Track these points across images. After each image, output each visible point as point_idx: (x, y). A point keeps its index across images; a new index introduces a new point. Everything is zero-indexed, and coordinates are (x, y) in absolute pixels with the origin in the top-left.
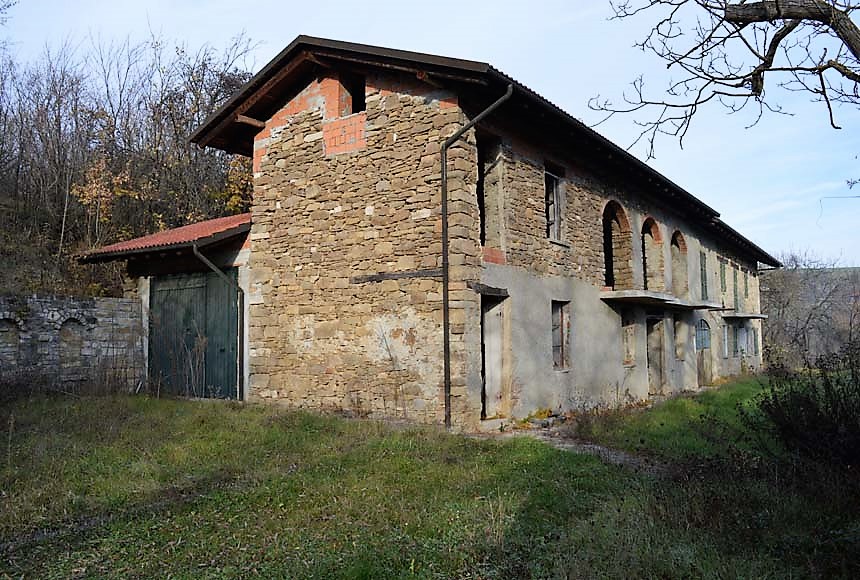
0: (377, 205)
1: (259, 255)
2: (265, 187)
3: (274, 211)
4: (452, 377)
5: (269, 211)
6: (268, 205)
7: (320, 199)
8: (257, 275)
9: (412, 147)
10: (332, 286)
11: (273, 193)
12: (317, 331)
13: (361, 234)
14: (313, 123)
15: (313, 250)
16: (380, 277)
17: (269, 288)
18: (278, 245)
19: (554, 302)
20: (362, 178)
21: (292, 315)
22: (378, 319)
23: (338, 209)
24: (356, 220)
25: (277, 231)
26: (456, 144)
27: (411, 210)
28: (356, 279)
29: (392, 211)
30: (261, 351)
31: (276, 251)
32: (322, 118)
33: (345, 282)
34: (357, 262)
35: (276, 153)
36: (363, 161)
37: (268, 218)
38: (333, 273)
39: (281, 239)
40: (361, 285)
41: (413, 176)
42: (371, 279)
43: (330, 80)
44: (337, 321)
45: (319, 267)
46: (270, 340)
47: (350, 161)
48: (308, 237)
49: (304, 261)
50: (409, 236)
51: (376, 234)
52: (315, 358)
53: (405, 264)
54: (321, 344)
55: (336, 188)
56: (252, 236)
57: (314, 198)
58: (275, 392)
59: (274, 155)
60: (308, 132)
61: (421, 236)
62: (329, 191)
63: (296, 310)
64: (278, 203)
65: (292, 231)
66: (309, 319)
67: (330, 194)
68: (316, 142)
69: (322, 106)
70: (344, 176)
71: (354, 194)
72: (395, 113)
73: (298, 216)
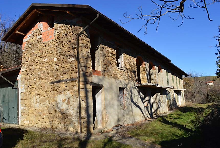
0: (58, 58)
1: (24, 76)
2: (25, 54)
3: (28, 62)
4: (82, 115)
5: (26, 62)
6: (26, 60)
7: (41, 57)
8: (23, 82)
9: (68, 37)
10: (45, 85)
11: (28, 56)
12: (40, 101)
13: (53, 67)
14: (39, 32)
15: (39, 73)
16: (59, 81)
17: (26, 87)
18: (29, 73)
19: (120, 88)
20: (53, 49)
21: (33, 96)
22: (58, 96)
23: (46, 60)
24: (51, 63)
25: (29, 68)
26: (81, 35)
27: (68, 58)
28: (52, 82)
29: (62, 59)
30: (24, 108)
31: (28, 74)
32: (42, 31)
33: (48, 84)
34: (52, 77)
35: (29, 43)
36: (54, 43)
37: (26, 64)
38: (45, 81)
39: (30, 71)
40: (53, 84)
41: (69, 47)
42: (56, 82)
44: (46, 96)
45: (41, 79)
46: (27, 104)
47: (50, 43)
48: (37, 69)
49: (36, 77)
50: (67, 67)
51: (57, 67)
52: (40, 110)
53: (66, 77)
54: (41, 105)
55: (46, 53)
56: (22, 70)
58: (28, 121)
59: (28, 43)
60: (38, 35)
61: (71, 67)
62: (44, 54)
63: (34, 93)
64: (29, 59)
65: (33, 68)
66: (38, 97)
67: (44, 55)
68: (40, 38)
69: (42, 27)
70: (48, 49)
71: (51, 54)
72: (63, 27)
73: (35, 63)
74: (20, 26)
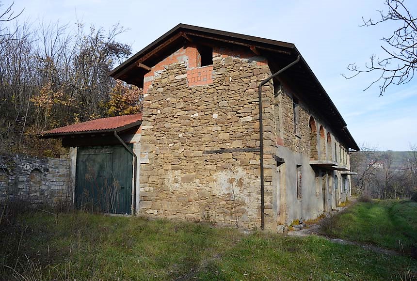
0: (220, 114)
1: (147, 137)
2: (151, 102)
3: (156, 115)
4: (265, 204)
5: (153, 114)
6: (152, 111)
7: (185, 109)
8: (146, 148)
9: (240, 84)
10: (192, 155)
11: (155, 105)
12: (182, 179)
13: (210, 128)
14: (180, 70)
15: (180, 136)
16: (222, 151)
17: (153, 155)
18: (158, 133)
19: (297, 165)
20: (211, 99)
21: (167, 170)
22: (220, 173)
23: (196, 115)
24: (207, 121)
25: (158, 125)
26: (266, 84)
27: (240, 117)
28: (207, 151)
29: (229, 117)
30: (147, 189)
31: (157, 135)
32: (186, 67)
33: (201, 153)
34: (207, 143)
35: (157, 84)
36: (211, 90)
37: (153, 118)
38: (193, 148)
39: (161, 129)
40: (210, 155)
41: (241, 99)
42: (216, 152)
43: (191, 48)
44: (194, 173)
45: (184, 145)
46: (153, 182)
47: (204, 90)
48: (178, 129)
49: (174, 141)
50: (239, 130)
51: (219, 129)
52: (181, 193)
53: (237, 144)
54: (185, 185)
55: (195, 103)
56: (142, 127)
57: (181, 109)
58: (156, 211)
59: (156, 85)
60: (178, 74)
61: (246, 130)
62: (190, 105)
63: (169, 167)
64: (159, 111)
65: (167, 125)
66: (177, 173)
67: (191, 107)
68: (183, 79)
69: (187, 61)
70: (199, 98)
71: (206, 107)
72: (231, 67)
73: (172, 118)
74: (148, 56)
